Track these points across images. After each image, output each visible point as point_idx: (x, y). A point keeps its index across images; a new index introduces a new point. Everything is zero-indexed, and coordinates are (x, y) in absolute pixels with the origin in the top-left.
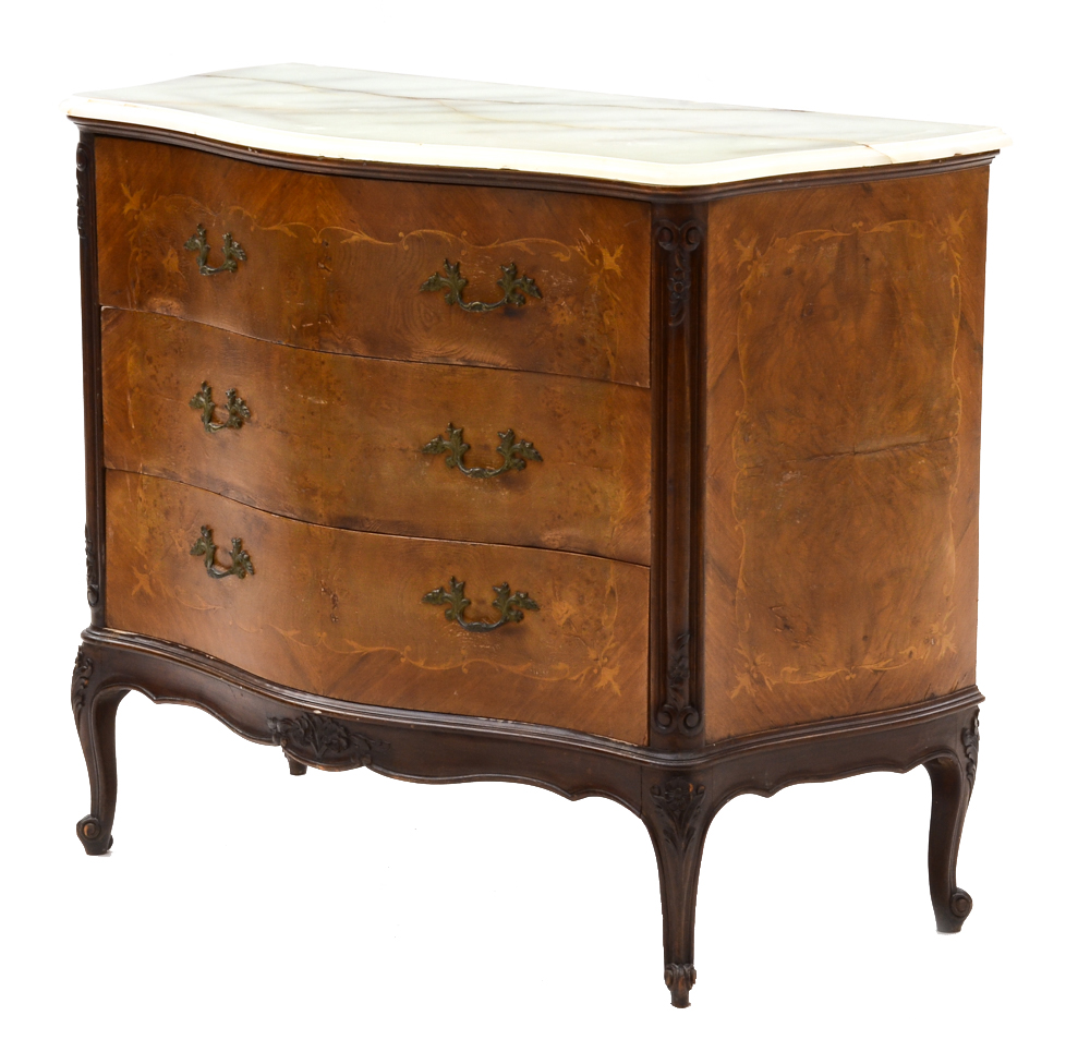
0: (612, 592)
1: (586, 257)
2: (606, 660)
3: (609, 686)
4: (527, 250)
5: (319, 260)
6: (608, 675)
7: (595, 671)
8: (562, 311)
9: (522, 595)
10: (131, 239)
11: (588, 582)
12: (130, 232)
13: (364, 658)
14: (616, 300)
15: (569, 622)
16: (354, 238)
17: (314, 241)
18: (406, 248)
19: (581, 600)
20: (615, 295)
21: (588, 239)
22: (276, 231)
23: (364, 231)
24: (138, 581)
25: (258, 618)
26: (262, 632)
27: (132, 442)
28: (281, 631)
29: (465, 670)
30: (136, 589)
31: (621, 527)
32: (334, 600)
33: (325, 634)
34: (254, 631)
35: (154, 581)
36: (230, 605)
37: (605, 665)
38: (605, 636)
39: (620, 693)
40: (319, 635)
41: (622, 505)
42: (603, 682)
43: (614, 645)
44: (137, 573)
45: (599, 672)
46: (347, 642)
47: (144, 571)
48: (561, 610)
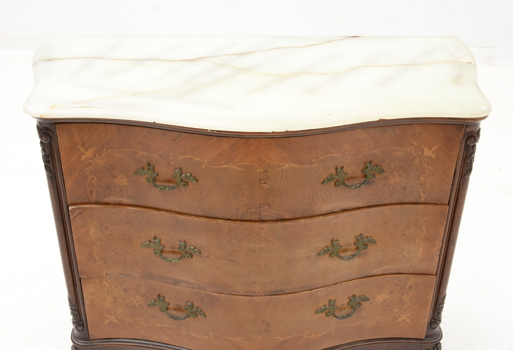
0: (411, 287)
1: (413, 152)
2: (403, 311)
3: (404, 320)
4: (380, 153)
5: (261, 180)
6: (403, 317)
7: (397, 316)
8: (395, 177)
9: (362, 297)
10: (88, 172)
11: (397, 285)
12: (87, 169)
14: (429, 169)
15: (384, 301)
16: (285, 167)
17: (258, 171)
18: (316, 166)
19: (392, 292)
20: (429, 167)
21: (415, 143)
22: (226, 168)
23: (292, 162)
24: (108, 319)
25: (211, 333)
26: (213, 338)
27: (98, 264)
28: (230, 338)
29: (333, 332)
30: (107, 322)
31: (418, 262)
32: (267, 324)
33: (261, 337)
34: (207, 337)
35: (119, 317)
36: (184, 327)
37: (403, 313)
38: (404, 304)
39: (410, 322)
40: (257, 338)
41: (419, 253)
42: (400, 319)
43: (409, 306)
44: (107, 316)
45: (399, 316)
46: (275, 338)
47: (112, 314)
48: (381, 298)
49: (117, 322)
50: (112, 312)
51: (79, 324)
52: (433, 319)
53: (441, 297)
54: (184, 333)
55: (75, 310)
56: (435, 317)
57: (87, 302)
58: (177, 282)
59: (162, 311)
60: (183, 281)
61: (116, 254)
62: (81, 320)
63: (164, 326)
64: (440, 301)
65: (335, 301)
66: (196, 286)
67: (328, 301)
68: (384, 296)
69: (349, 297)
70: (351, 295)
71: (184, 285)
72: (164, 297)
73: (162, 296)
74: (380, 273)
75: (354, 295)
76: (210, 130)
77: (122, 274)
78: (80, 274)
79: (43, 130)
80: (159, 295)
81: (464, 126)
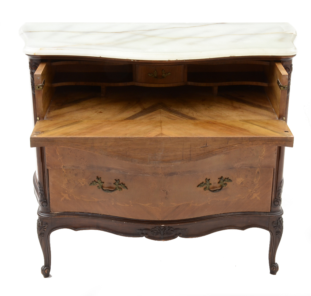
0: (258, 173)
2: (255, 191)
3: (256, 198)
6: (255, 195)
7: (251, 195)
11: (249, 171)
13: (178, 207)
15: (242, 183)
19: (246, 177)
24: (63, 196)
25: (130, 202)
26: (132, 205)
27: (58, 159)
28: (143, 205)
29: (209, 203)
30: (62, 199)
31: (263, 159)
32: (166, 193)
33: (163, 203)
34: (128, 205)
35: (70, 195)
36: (113, 199)
37: (254, 193)
38: (255, 185)
39: (260, 199)
40: (160, 203)
41: (263, 152)
42: (253, 197)
43: (258, 187)
44: (63, 194)
45: (252, 194)
46: (172, 204)
47: (66, 193)
48: (239, 180)
49: (69, 199)
50: (66, 191)
51: (44, 201)
52: (276, 199)
53: (279, 181)
54: (113, 204)
55: (42, 191)
56: (277, 198)
57: (50, 183)
58: (109, 169)
59: (99, 188)
60: (113, 169)
61: (71, 152)
62: (46, 199)
63: (100, 200)
64: (278, 185)
65: (209, 179)
66: (121, 172)
67: (205, 179)
68: (241, 179)
69: (218, 178)
70: (220, 177)
71: (113, 171)
72: (101, 178)
73: (99, 177)
74: (239, 167)
75: (222, 177)
76: (133, 60)
77: (73, 166)
78: (47, 166)
79: (33, 64)
80: (97, 177)
81: (282, 62)
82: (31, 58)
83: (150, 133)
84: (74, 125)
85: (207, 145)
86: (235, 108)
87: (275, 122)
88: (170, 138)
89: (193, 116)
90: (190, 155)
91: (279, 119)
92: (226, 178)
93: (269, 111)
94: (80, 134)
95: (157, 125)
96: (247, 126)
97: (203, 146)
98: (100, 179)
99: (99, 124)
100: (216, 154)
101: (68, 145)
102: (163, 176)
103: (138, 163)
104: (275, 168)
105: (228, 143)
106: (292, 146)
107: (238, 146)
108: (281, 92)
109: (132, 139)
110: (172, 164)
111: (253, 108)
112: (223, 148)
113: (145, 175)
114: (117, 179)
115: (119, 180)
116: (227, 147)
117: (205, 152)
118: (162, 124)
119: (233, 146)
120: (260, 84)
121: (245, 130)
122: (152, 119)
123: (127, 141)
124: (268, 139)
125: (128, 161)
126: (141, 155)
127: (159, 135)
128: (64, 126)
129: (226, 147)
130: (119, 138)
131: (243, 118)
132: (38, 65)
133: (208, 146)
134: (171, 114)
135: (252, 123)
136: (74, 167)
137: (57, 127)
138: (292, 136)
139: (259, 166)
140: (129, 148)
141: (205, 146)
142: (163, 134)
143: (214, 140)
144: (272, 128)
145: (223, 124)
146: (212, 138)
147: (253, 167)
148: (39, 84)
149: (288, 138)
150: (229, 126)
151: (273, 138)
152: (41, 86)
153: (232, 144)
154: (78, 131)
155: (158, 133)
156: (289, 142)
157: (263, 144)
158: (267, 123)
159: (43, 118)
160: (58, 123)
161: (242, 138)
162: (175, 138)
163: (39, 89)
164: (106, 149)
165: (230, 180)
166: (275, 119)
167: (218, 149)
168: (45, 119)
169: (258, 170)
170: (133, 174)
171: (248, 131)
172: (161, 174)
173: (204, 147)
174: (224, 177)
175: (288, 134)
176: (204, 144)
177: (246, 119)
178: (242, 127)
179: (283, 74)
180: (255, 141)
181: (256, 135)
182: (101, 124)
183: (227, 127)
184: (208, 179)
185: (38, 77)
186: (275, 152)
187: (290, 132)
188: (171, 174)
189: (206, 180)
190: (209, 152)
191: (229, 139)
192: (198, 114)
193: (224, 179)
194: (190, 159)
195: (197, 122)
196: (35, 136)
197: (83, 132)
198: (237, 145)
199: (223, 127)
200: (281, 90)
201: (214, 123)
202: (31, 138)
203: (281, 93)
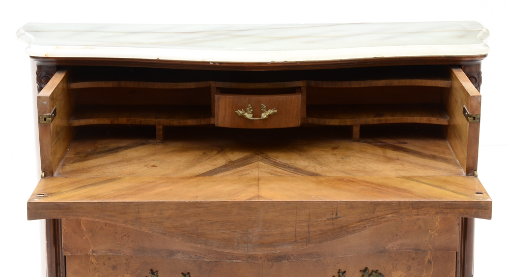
0: (429, 262)
11: (413, 258)
19: (409, 269)
27: (84, 238)
31: (436, 234)
41: (437, 223)
58: (172, 253)
60: (179, 252)
65: (345, 272)
66: (193, 256)
67: (338, 271)
68: (400, 274)
69: (360, 271)
70: (363, 268)
71: (179, 256)
72: (157, 271)
73: (154, 271)
74: (395, 249)
75: (366, 269)
76: (212, 62)
77: (110, 250)
78: (63, 250)
79: (44, 74)
80: (151, 270)
81: (463, 67)
82: (40, 63)
83: (238, 195)
84: (107, 184)
85: (338, 215)
86: (390, 160)
87: (460, 178)
88: (273, 203)
89: (314, 171)
90: (309, 232)
91: (467, 174)
92: (373, 271)
93: (450, 164)
94: (115, 197)
95: (251, 183)
96: (408, 185)
97: (331, 217)
98: (156, 274)
99: (150, 182)
100: (354, 232)
101: (95, 216)
102: (264, 261)
103: (218, 247)
104: (459, 250)
105: (374, 212)
106: (489, 217)
107: (392, 217)
108: (470, 126)
109: (207, 205)
110: (277, 248)
111: (422, 159)
112: (366, 220)
113: (234, 261)
114: (186, 273)
115: (189, 273)
116: (373, 218)
117: (335, 227)
118: (260, 182)
119: (384, 218)
120: (434, 120)
121: (405, 191)
122: (243, 175)
123: (198, 207)
124: (446, 205)
125: (200, 244)
126: (223, 233)
127: (253, 198)
128: (89, 185)
129: (371, 218)
130: (185, 203)
131: (403, 173)
132: (52, 75)
133: (339, 217)
134: (276, 169)
135: (417, 181)
136: (111, 252)
137: (76, 187)
138: (488, 200)
139: (431, 247)
140: (201, 220)
141: (334, 216)
142: (261, 196)
143: (351, 205)
144: (453, 188)
145: (367, 182)
146: (347, 203)
147: (420, 250)
148: (45, 112)
149: (482, 203)
150: (376, 184)
151: (454, 203)
152: (49, 117)
153: (381, 213)
154: (113, 192)
155: (253, 195)
156: (484, 210)
157: (437, 213)
158: (445, 181)
159: (52, 174)
160: (77, 182)
161: (399, 202)
162: (281, 203)
163: (45, 122)
164: (161, 222)
165: (380, 274)
166: (459, 174)
167: (358, 222)
168: (55, 174)
169: (428, 256)
170: (213, 260)
171: (411, 192)
172: (261, 258)
173: (332, 219)
174: (370, 269)
175: (481, 197)
176: (333, 214)
177: (408, 174)
178: (400, 187)
179: (471, 95)
180: (422, 207)
181: (424, 198)
182: (153, 182)
183: (375, 186)
184: (343, 270)
185: (44, 101)
186: (458, 222)
187: (485, 194)
188: (279, 258)
189: (339, 273)
190: (342, 227)
191: (376, 204)
192: (324, 168)
193: (370, 272)
194: (308, 240)
195: (322, 179)
196: (37, 200)
197: (121, 195)
198: (390, 215)
199: (366, 186)
200: (469, 123)
201: (350, 181)
202: (29, 204)
203: (469, 128)
